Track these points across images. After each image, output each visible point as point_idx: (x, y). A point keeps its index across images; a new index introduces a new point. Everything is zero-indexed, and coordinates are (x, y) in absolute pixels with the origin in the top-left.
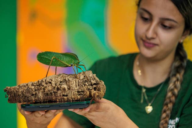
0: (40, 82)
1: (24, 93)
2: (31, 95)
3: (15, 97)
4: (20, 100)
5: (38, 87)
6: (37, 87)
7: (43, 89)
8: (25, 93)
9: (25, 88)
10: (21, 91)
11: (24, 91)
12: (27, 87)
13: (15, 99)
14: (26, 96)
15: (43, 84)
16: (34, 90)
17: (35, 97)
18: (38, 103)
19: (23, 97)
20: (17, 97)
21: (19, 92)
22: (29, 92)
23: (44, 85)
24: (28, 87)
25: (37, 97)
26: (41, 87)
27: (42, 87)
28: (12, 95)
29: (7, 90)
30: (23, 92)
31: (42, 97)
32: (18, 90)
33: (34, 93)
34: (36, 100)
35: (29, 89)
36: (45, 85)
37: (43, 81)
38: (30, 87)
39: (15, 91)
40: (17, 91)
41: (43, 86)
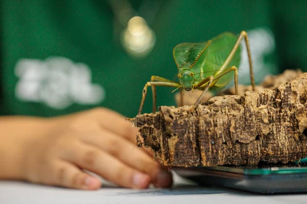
0: (282, 92)
1: (232, 130)
2: (254, 138)
3: (198, 144)
4: (217, 153)
5: (278, 109)
6: (273, 108)
7: (291, 117)
8: (236, 128)
9: (233, 112)
10: (221, 122)
11: (233, 125)
12: (242, 110)
13: (198, 150)
14: (237, 141)
15: (292, 102)
16: (266, 121)
17: (265, 145)
18: (273, 165)
19: (225, 143)
20: (207, 143)
21: (216, 125)
22: (250, 127)
23: (297, 105)
24: (247, 110)
25: (270, 146)
26: (286, 112)
27: (289, 113)
28: (189, 138)
29: (167, 118)
30: (229, 125)
31: (286, 144)
32: (212, 120)
33: (265, 131)
34: (268, 154)
35: (250, 116)
36: (299, 105)
37: (293, 89)
38: (252, 110)
39: (202, 121)
40: (208, 123)
41: (291, 107)
